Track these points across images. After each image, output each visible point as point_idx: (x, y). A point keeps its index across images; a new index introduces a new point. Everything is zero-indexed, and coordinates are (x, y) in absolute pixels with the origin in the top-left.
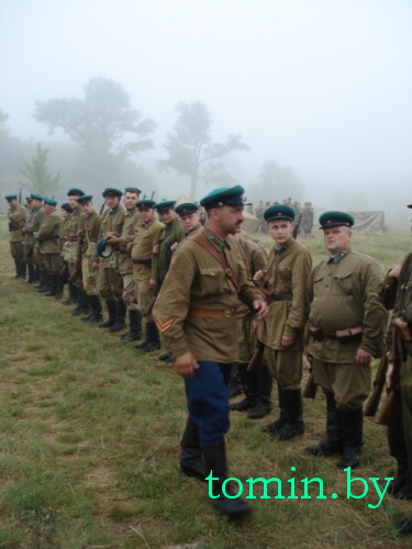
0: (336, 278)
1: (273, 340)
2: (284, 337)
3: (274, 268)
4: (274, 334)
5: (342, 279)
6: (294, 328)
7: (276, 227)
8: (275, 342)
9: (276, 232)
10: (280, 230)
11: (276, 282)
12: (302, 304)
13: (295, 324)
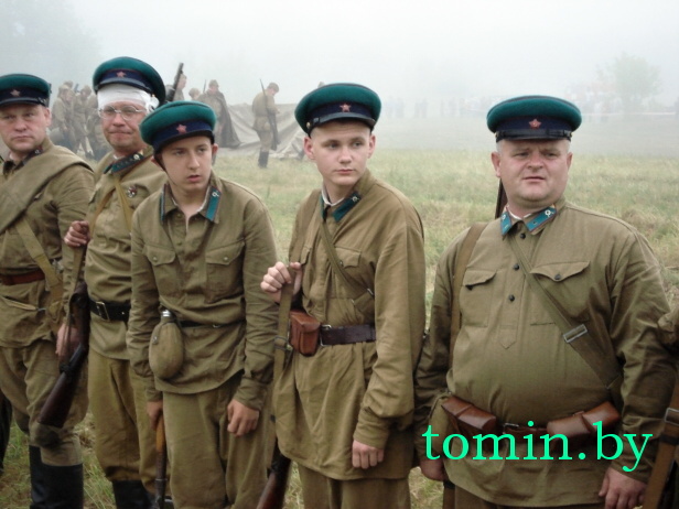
0: (539, 277)
1: (327, 455)
2: (356, 445)
3: (321, 256)
4: (330, 438)
5: (559, 282)
6: (384, 419)
7: (335, 144)
8: (332, 459)
9: (332, 157)
10: (346, 153)
11: (329, 295)
12: (405, 352)
13: (387, 407)
